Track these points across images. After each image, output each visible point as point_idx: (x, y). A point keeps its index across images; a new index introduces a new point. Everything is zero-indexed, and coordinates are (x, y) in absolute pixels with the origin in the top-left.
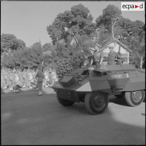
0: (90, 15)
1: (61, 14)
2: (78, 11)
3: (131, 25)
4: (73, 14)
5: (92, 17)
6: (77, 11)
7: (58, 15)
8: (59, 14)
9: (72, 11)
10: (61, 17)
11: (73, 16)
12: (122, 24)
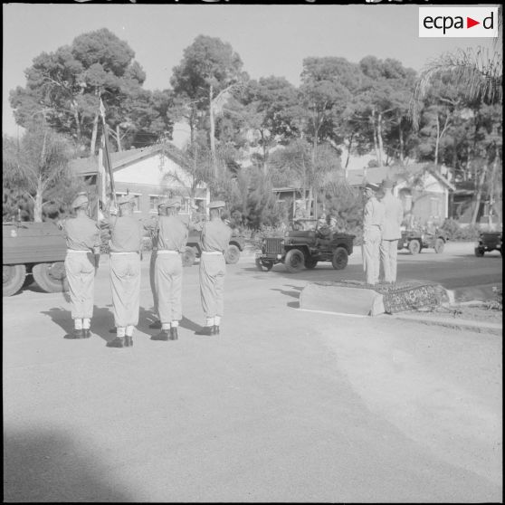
0: (137, 64)
1: (47, 57)
2: (93, 50)
3: (287, 99)
4: (77, 58)
5: (143, 70)
6: (89, 52)
7: (37, 60)
8: (39, 55)
9: (74, 51)
10: (46, 65)
11: (78, 64)
12: (245, 97)
